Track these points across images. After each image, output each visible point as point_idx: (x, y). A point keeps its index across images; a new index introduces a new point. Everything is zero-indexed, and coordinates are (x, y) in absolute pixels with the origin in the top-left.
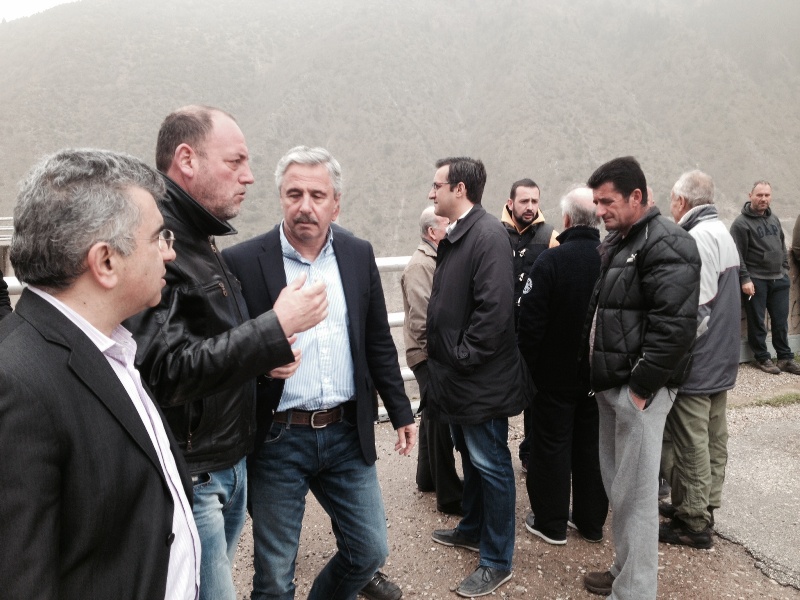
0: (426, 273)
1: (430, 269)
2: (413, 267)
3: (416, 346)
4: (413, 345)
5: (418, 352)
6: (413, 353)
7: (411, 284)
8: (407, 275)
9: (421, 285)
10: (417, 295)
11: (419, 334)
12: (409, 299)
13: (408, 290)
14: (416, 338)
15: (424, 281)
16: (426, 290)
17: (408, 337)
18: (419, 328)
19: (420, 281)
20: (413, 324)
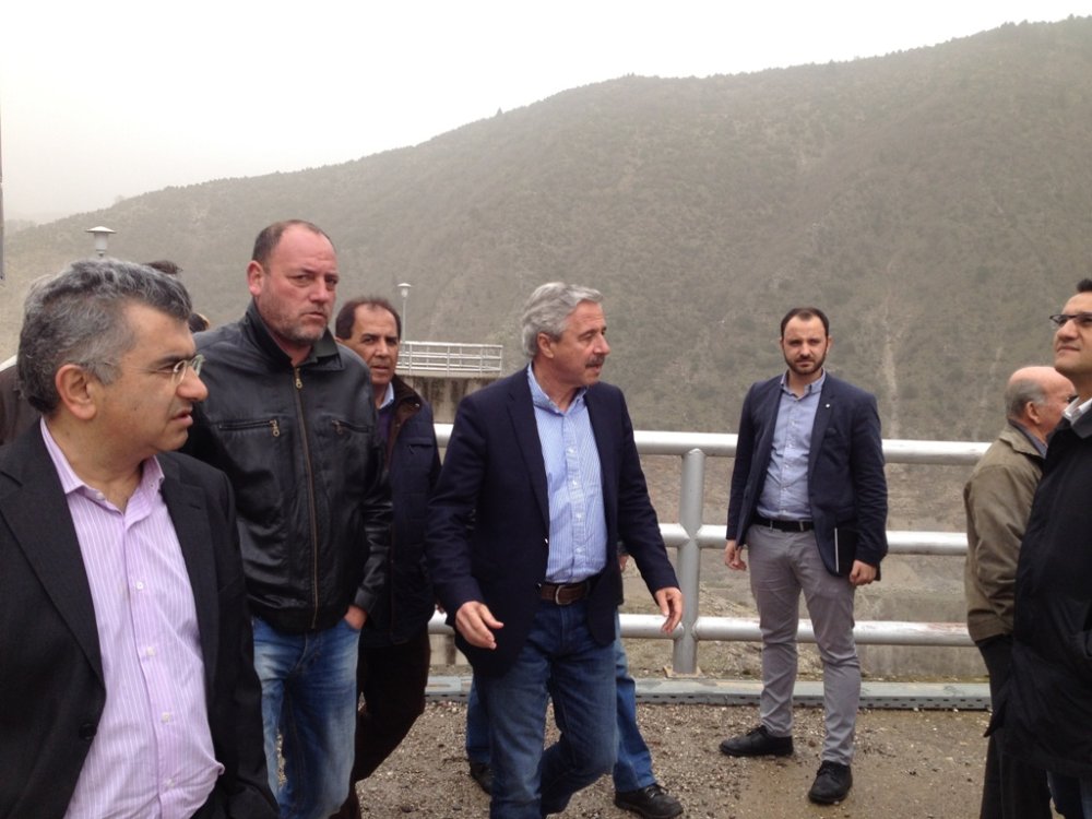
0: (1013, 484)
1: (1021, 478)
2: (990, 470)
3: (987, 606)
4: (981, 604)
5: (989, 617)
6: (981, 618)
7: (982, 500)
8: (976, 483)
9: (1002, 504)
10: (992, 519)
11: (995, 590)
12: (977, 526)
13: (976, 509)
14: (988, 594)
15: (1007, 497)
16: (1010, 513)
17: (972, 589)
18: (994, 577)
19: (1000, 494)
20: (983, 570)
